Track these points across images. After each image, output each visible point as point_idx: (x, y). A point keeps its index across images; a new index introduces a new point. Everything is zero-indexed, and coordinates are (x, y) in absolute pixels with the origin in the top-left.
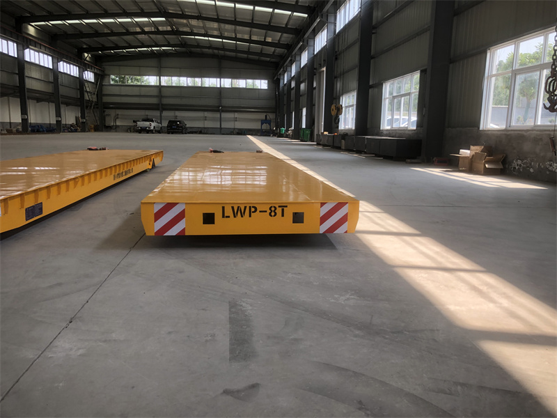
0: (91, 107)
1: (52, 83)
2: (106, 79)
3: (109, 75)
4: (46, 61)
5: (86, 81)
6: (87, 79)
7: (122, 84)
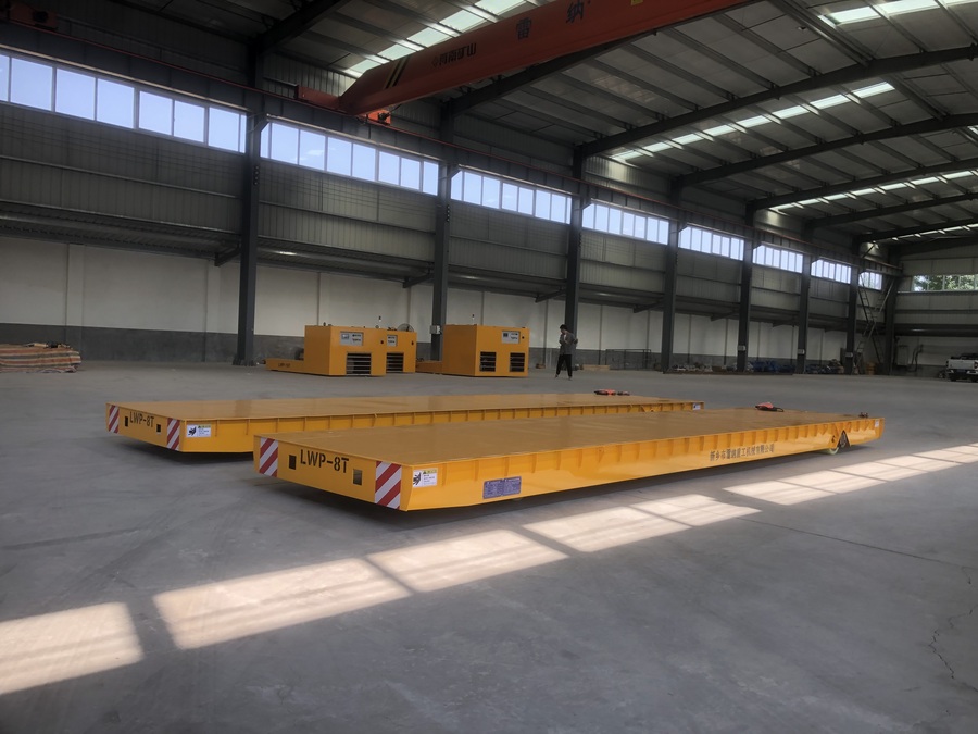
0: (868, 332)
1: (799, 295)
2: (906, 284)
3: (912, 277)
4: (791, 261)
5: (864, 288)
6: (866, 285)
7: (936, 291)
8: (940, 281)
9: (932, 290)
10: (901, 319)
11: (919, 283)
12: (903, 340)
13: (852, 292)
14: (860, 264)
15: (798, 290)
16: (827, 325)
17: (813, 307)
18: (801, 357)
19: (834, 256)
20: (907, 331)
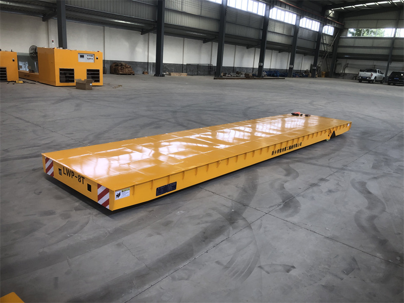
0: (324, 56)
1: (292, 36)
2: (344, 33)
3: (348, 29)
4: (290, 18)
5: (325, 34)
6: (326, 33)
7: (358, 36)
8: (360, 31)
9: (356, 36)
10: (341, 50)
11: (351, 32)
12: (340, 61)
13: (319, 35)
14: (324, 21)
15: (292, 34)
16: (305, 52)
17: (299, 43)
18: (291, 69)
19: (312, 16)
20: (341, 56)
